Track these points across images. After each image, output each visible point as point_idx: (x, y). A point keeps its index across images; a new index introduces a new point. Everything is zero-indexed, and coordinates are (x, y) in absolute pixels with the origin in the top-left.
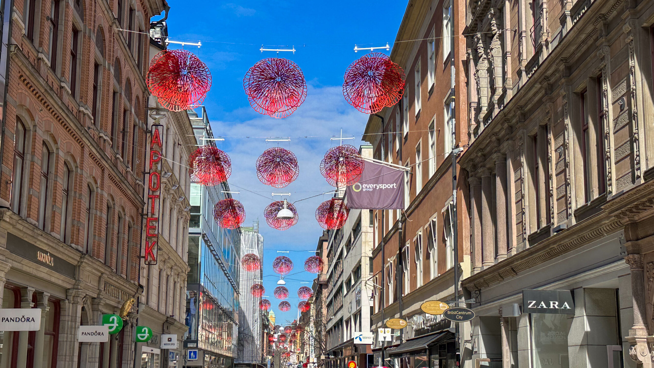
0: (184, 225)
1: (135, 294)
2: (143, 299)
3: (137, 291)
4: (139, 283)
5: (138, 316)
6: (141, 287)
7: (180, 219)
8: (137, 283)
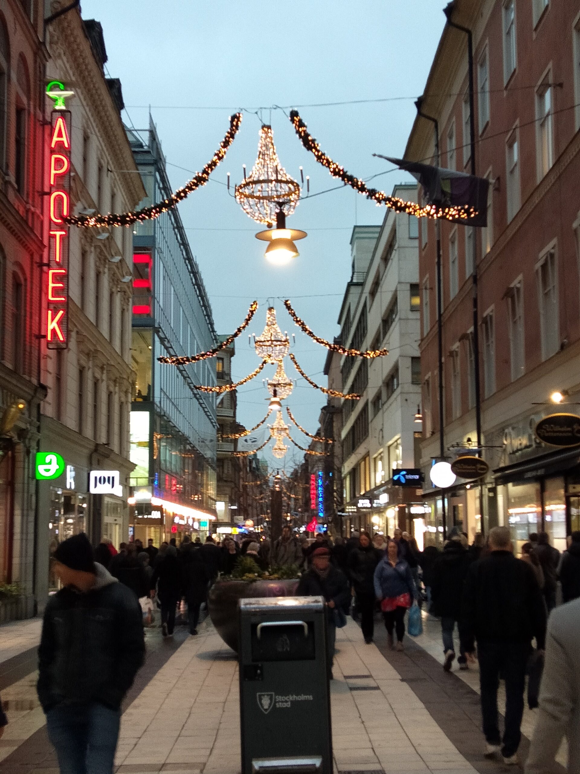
0: (122, 305)
1: (32, 399)
2: (49, 410)
3: (35, 393)
4: (39, 380)
5: (39, 436)
6: (44, 388)
7: (115, 294)
8: (35, 381)
